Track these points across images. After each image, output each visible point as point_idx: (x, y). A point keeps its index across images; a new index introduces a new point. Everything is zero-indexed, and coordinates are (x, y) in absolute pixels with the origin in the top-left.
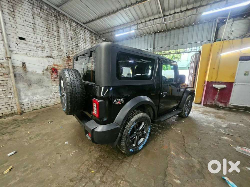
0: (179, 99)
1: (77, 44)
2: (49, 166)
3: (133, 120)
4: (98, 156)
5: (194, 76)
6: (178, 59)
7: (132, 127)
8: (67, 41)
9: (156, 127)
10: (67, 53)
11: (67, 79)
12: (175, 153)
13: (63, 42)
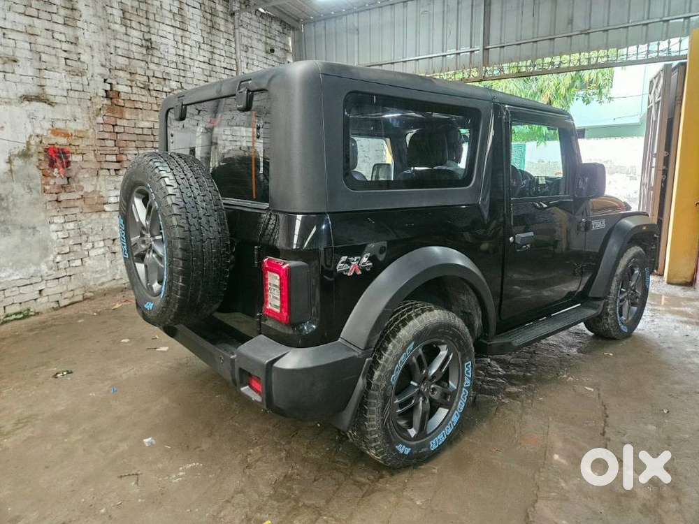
0: (588, 262)
1: (146, 37)
2: (104, 514)
3: (406, 333)
4: (282, 478)
5: (662, 167)
6: (599, 87)
7: (403, 359)
8: (106, 28)
9: (499, 376)
10: (105, 80)
11: (170, 190)
12: (568, 458)
13: (89, 34)
